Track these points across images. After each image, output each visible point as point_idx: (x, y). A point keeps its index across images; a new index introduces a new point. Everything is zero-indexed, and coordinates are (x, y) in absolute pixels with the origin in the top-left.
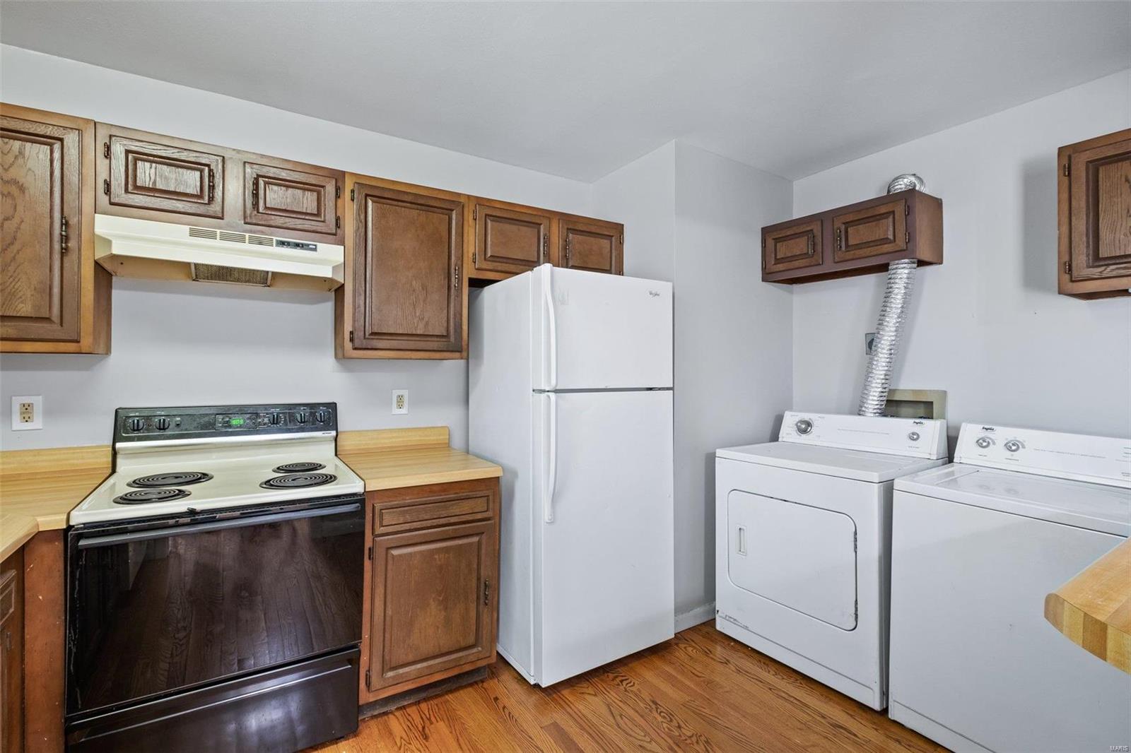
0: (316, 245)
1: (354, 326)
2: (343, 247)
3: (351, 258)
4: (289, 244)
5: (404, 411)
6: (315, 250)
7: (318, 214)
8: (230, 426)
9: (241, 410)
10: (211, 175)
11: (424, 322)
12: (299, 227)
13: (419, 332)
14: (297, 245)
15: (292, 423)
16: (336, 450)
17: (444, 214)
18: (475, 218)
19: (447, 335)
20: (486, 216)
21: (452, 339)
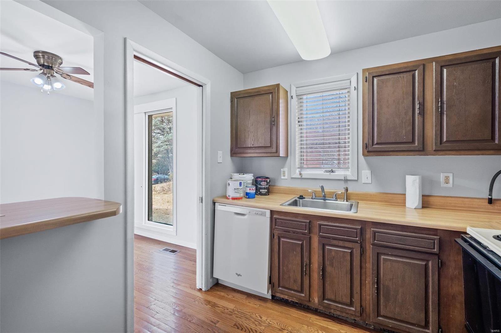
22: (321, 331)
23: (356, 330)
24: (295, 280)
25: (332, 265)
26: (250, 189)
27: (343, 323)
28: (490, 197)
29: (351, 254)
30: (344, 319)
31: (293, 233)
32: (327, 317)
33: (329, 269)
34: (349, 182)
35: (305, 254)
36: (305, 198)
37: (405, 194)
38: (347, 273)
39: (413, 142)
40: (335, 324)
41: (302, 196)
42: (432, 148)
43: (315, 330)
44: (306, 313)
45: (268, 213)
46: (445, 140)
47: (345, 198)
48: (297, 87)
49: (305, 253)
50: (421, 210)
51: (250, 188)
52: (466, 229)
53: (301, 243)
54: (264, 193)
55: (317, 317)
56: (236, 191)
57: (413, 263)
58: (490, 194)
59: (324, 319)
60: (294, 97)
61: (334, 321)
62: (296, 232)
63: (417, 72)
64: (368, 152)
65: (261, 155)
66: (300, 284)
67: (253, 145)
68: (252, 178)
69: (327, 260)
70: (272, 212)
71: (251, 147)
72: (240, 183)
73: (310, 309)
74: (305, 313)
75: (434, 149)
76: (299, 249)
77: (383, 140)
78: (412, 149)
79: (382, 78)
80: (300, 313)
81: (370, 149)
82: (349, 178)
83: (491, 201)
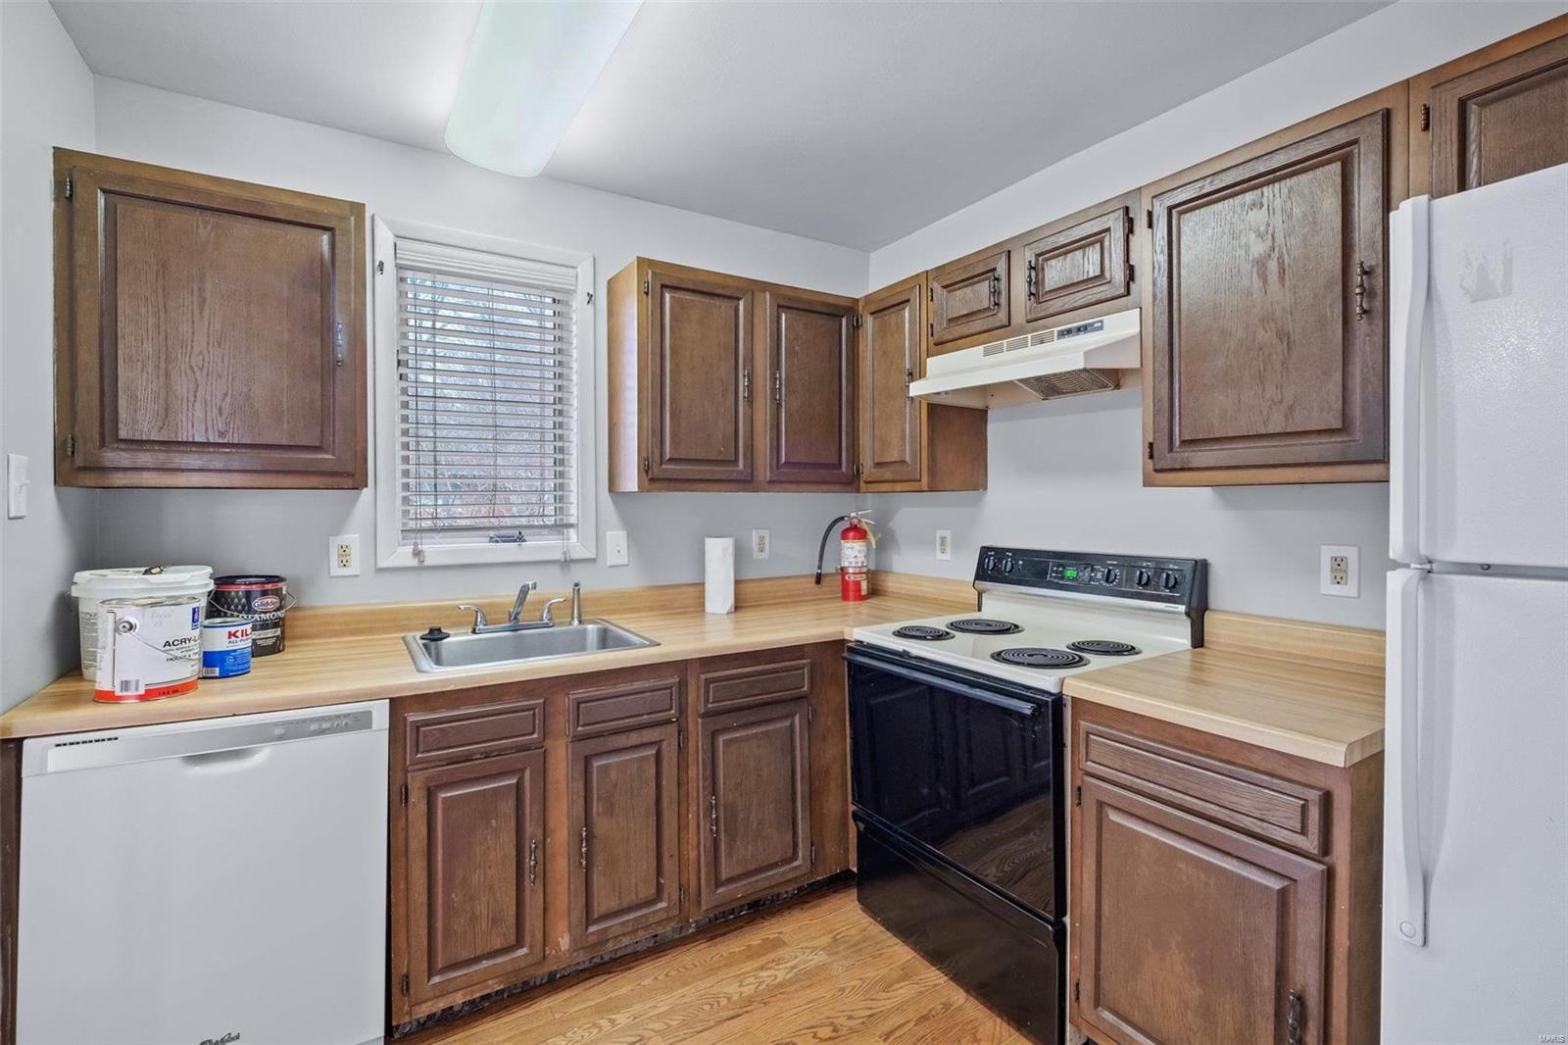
0: (1101, 321)
1: (1155, 435)
2: (1136, 312)
3: (1149, 322)
5: (1347, 590)
6: (1101, 328)
7: (1101, 273)
8: (1064, 578)
9: (1076, 558)
10: (998, 280)
11: (1285, 407)
12: (1080, 303)
13: (1272, 429)
14: (1079, 329)
15: (1128, 585)
16: (1198, 641)
17: (1329, 162)
18: (1426, 128)
19: (1345, 428)
20: (1463, 105)
21: (1358, 435)
22: (602, 1019)
23: (666, 957)
24: (493, 919)
25: (610, 811)
26: (230, 635)
27: (632, 965)
28: (819, 571)
29: (658, 757)
30: (629, 950)
31: (486, 757)
32: (587, 975)
33: (602, 825)
34: (574, 568)
35: (531, 809)
36: (448, 636)
37: (703, 584)
38: (647, 816)
39: (735, 461)
40: (614, 979)
41: (439, 630)
42: (765, 476)
43: (589, 1028)
44: (529, 1006)
45: (381, 713)
46: (783, 460)
47: (576, 614)
48: (401, 234)
49: (531, 805)
50: (733, 615)
51: (233, 630)
52: (842, 633)
53: (515, 781)
54: (270, 642)
55: (566, 994)
56: (178, 654)
57: (774, 730)
58: (820, 568)
59: (588, 986)
60: (389, 267)
61: (610, 973)
62: (495, 751)
63: (741, 303)
64: (652, 480)
65: (237, 479)
66: (514, 921)
67: (221, 434)
68: (207, 585)
69: (598, 800)
70: (397, 705)
71: (208, 444)
72: (194, 609)
73: (535, 987)
74: (525, 1008)
75: (768, 479)
76: (508, 807)
77: (682, 454)
78: (734, 476)
79: (682, 296)
80: (513, 1017)
81: (656, 472)
82: (575, 555)
83: (819, 579)
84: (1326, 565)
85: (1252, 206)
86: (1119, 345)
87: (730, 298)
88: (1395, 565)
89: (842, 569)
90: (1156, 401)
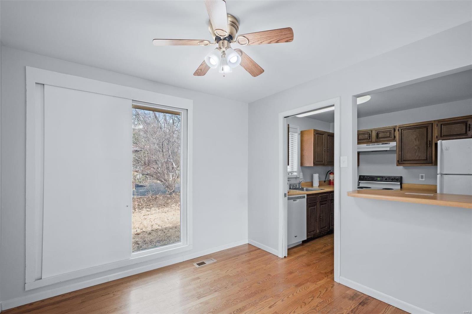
1: (399, 159)
2: (396, 142)
3: (398, 144)
4: (384, 144)
5: (424, 180)
6: (389, 144)
7: (390, 136)
8: (377, 180)
9: (379, 177)
10: (370, 134)
11: (418, 157)
12: (386, 140)
13: (417, 159)
14: (385, 144)
15: (390, 180)
16: (401, 187)
17: (425, 128)
18: (437, 126)
19: (427, 159)
20: (441, 125)
21: (428, 160)
34: (297, 179)
63: (324, 135)
75: (326, 164)
78: (323, 164)
79: (318, 135)
81: (315, 163)
83: (325, 181)
84: (420, 177)
85: (414, 131)
86: (394, 147)
87: (322, 135)
88: (438, 174)
89: (330, 180)
90: (399, 154)
